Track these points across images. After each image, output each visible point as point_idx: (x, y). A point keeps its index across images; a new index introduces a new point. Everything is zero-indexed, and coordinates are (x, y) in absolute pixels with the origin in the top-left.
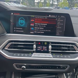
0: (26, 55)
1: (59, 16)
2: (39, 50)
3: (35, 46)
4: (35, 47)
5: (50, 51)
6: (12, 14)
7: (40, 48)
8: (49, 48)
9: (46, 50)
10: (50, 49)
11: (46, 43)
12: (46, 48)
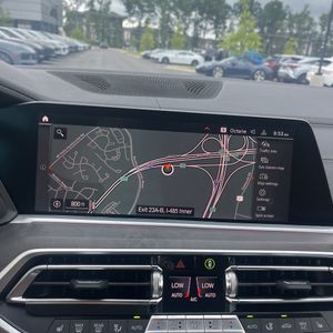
0: (116, 326)
1: (264, 133)
2: (180, 295)
3: (158, 279)
4: (161, 284)
5: (230, 300)
6: (45, 119)
7: (181, 285)
8: (228, 284)
9: (214, 295)
10: (230, 289)
11: (210, 264)
12: (211, 286)
